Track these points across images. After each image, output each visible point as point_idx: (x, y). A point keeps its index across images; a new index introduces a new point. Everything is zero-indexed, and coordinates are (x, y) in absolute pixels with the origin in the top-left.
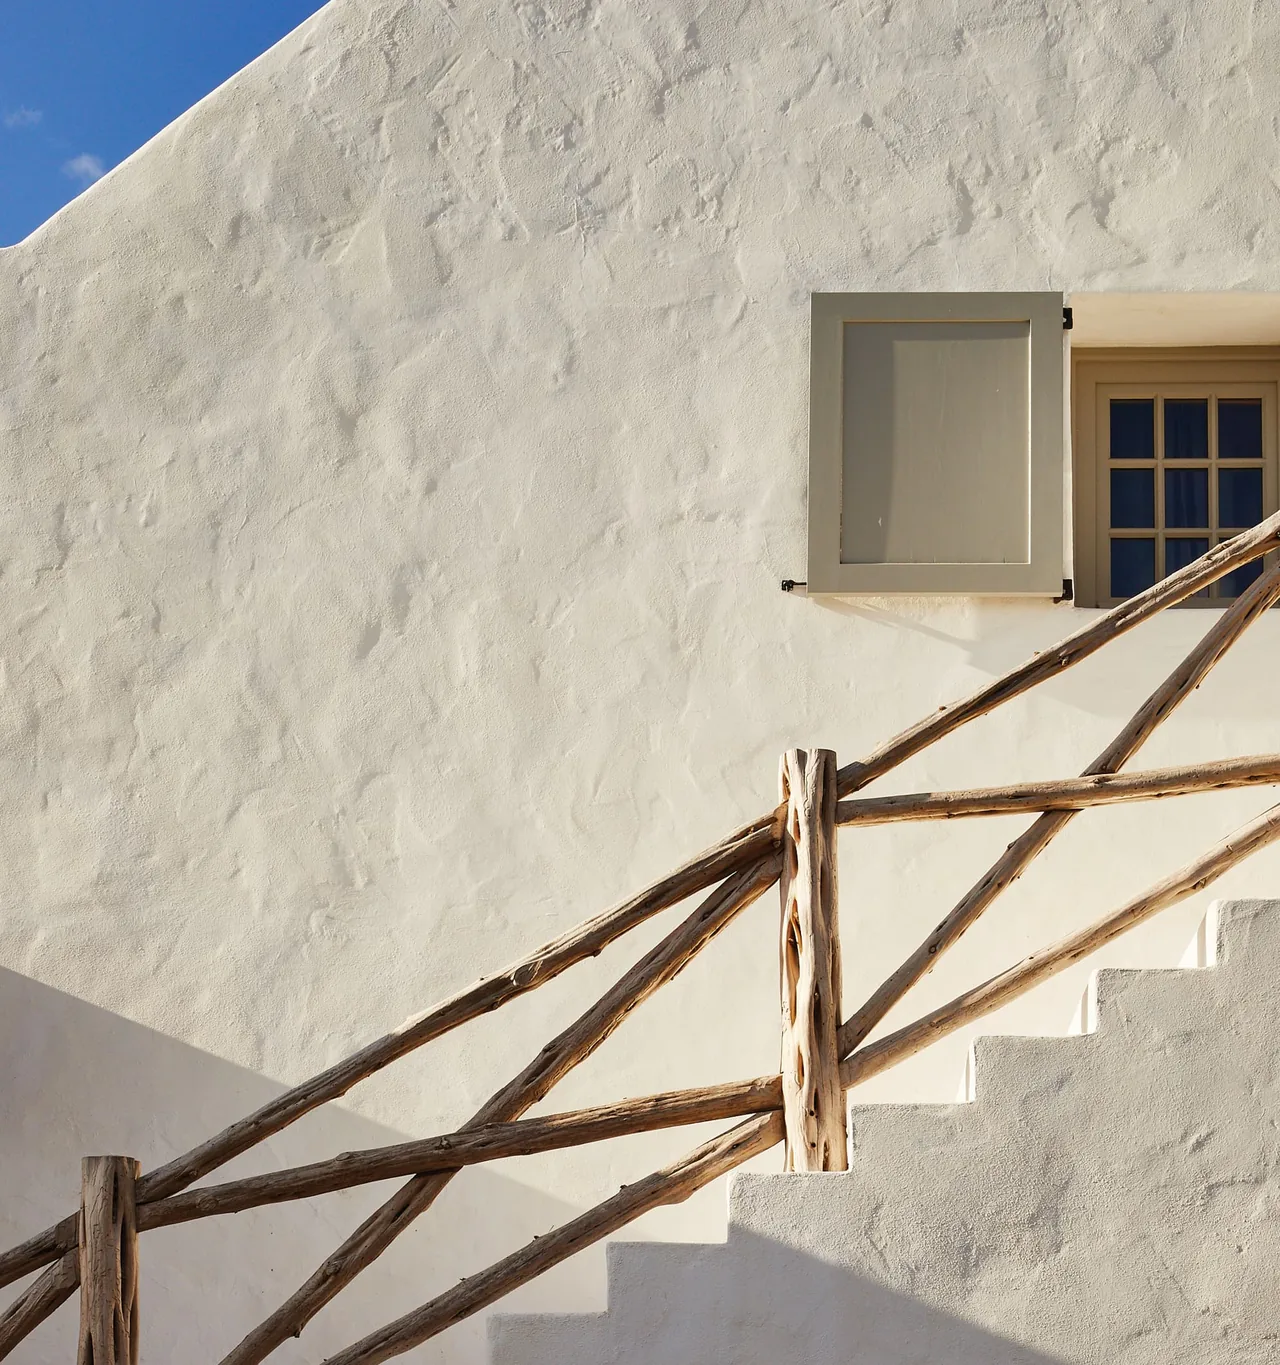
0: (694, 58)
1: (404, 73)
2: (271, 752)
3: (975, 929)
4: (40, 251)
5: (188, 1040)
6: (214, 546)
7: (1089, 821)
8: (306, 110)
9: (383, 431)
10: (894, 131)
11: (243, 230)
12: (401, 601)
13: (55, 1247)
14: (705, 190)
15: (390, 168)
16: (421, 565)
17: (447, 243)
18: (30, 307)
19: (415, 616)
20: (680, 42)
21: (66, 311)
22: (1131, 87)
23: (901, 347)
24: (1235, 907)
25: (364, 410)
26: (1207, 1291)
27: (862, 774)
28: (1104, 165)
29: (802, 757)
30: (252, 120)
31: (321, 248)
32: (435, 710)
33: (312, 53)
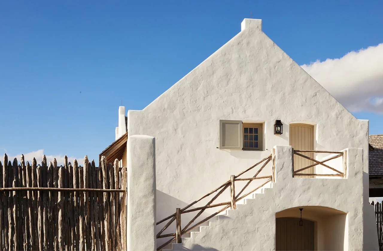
0: (207, 94)
1: (180, 95)
2: (170, 163)
3: (245, 190)
4: (145, 111)
5: (162, 192)
6: (163, 142)
7: (254, 181)
8: (170, 98)
9: (179, 131)
10: (226, 103)
11: (165, 110)
12: (181, 148)
13: (174, 215)
14: (209, 108)
15: (179, 104)
16: (183, 144)
17: (184, 112)
18: (144, 117)
19: (183, 150)
20: (206, 93)
21: (148, 117)
22: (248, 100)
23: (226, 125)
24: (265, 189)
25: (177, 129)
26: (264, 218)
27: (236, 177)
28: (245, 107)
29: (232, 176)
30: (165, 98)
31: (173, 112)
32: (185, 159)
33: (171, 92)
